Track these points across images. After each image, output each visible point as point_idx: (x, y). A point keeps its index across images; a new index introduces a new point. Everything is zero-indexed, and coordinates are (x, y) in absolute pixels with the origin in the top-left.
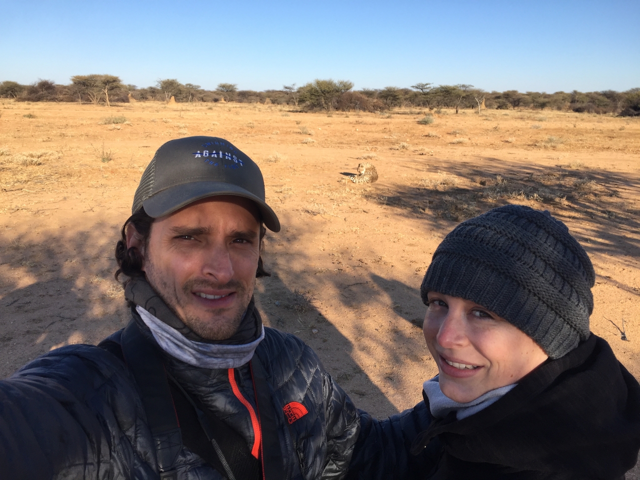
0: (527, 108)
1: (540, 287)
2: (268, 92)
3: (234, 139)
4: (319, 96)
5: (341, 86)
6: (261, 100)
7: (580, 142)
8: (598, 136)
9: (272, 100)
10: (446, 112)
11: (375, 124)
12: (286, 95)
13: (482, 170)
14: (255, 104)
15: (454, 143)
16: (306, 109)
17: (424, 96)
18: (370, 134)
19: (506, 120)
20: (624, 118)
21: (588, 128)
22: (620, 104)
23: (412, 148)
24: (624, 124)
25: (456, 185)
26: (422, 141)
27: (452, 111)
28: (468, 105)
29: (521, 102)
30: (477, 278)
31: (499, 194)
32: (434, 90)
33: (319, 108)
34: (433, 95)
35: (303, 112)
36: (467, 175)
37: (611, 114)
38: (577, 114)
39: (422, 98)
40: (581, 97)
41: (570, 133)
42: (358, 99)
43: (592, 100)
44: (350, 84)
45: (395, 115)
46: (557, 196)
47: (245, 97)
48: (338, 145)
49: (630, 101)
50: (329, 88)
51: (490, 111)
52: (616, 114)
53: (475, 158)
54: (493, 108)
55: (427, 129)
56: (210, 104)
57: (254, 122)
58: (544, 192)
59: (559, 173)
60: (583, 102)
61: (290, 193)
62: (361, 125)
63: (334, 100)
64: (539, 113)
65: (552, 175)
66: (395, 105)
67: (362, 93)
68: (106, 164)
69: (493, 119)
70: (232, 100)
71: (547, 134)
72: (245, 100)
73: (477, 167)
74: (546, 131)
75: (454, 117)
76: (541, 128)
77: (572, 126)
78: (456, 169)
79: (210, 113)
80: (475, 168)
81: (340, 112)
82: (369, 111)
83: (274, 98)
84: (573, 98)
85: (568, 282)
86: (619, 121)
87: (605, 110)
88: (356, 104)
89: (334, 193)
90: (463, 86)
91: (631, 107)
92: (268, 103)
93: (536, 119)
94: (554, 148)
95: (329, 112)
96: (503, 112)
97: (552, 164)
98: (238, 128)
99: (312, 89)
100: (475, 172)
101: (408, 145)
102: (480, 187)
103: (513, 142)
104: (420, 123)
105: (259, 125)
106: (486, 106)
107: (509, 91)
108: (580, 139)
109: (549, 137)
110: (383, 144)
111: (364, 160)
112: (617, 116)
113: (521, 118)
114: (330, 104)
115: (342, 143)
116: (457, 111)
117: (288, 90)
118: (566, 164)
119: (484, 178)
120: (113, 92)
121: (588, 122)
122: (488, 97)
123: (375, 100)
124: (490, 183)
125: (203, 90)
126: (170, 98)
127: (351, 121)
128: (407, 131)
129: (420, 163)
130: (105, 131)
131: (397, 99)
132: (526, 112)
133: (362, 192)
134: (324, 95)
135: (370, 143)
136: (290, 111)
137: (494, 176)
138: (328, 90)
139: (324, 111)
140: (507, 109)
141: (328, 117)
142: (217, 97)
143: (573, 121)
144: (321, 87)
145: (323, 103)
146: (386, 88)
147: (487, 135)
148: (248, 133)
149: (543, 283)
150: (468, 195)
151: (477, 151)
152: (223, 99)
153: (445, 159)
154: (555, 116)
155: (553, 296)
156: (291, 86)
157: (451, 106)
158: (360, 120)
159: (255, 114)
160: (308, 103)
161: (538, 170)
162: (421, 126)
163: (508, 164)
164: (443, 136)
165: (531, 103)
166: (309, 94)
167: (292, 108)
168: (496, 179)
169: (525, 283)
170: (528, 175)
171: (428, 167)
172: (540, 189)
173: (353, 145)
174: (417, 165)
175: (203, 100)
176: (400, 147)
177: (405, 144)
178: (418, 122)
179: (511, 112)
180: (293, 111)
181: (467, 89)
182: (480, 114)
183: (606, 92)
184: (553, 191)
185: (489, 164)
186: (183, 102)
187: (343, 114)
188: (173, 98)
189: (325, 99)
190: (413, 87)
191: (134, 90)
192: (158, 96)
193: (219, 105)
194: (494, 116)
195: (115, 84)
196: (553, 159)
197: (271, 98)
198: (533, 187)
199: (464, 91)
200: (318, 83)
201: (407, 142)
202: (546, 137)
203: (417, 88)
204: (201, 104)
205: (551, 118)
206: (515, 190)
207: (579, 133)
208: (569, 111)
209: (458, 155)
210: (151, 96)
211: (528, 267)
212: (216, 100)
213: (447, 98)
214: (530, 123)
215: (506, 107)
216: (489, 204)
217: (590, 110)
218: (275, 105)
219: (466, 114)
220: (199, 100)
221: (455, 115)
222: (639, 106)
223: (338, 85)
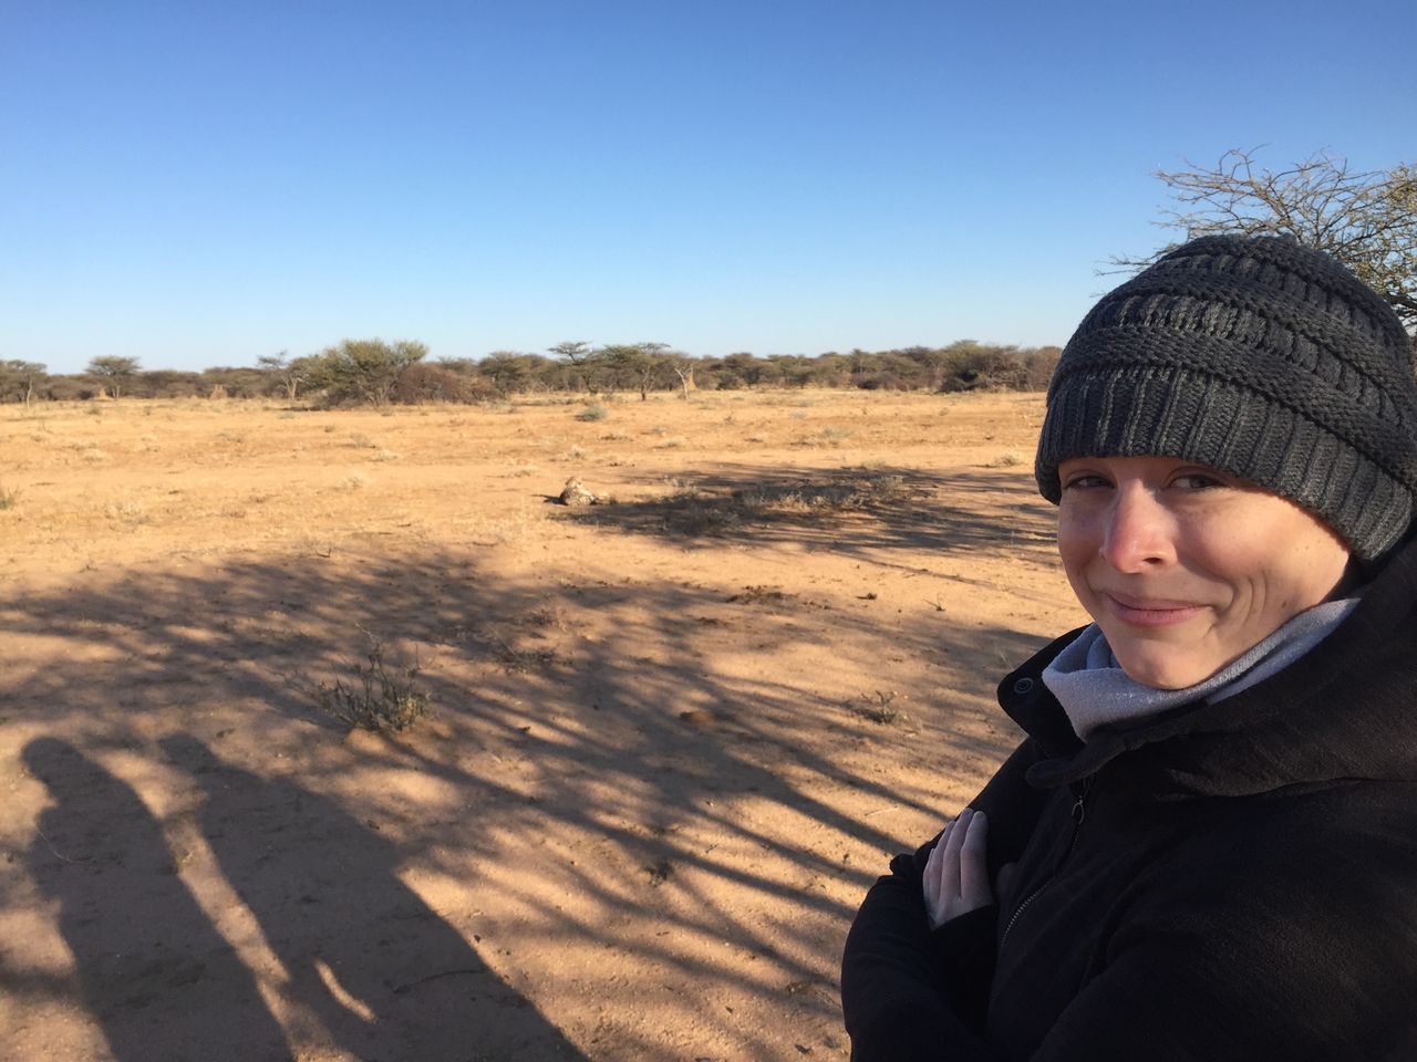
0: (773, 385)
1: (1316, 398)
2: (217, 371)
4: (354, 374)
5: (401, 352)
6: (200, 390)
9: (228, 390)
10: (621, 398)
12: (264, 378)
14: (187, 399)
17: (575, 367)
19: (741, 407)
20: (949, 395)
21: (888, 414)
22: (939, 371)
23: (593, 457)
24: (947, 405)
27: (634, 396)
28: (662, 384)
29: (762, 374)
30: (1175, 403)
32: (595, 354)
33: (356, 400)
34: (594, 365)
37: (926, 389)
38: (866, 393)
39: (569, 372)
40: (869, 360)
42: (439, 378)
43: (889, 366)
44: (421, 347)
45: (522, 408)
47: (160, 384)
49: (955, 364)
50: (376, 357)
51: (705, 395)
52: (935, 389)
53: (709, 465)
54: (710, 388)
56: (77, 404)
60: (874, 370)
63: (388, 382)
64: (799, 393)
66: (512, 389)
67: (444, 365)
69: (717, 408)
71: (819, 424)
72: (160, 391)
74: (817, 422)
75: (641, 405)
76: (807, 417)
77: (860, 413)
82: (465, 403)
83: (234, 384)
84: (855, 364)
85: (1370, 377)
86: (938, 400)
87: (913, 382)
88: (435, 389)
90: (649, 346)
91: (959, 376)
92: (219, 397)
93: (795, 403)
94: (835, 444)
95: (381, 407)
96: (732, 394)
99: (338, 360)
101: (584, 451)
103: (765, 441)
106: (697, 384)
107: (735, 355)
108: (876, 430)
109: (823, 430)
112: (936, 393)
113: (769, 404)
114: (379, 391)
116: (644, 396)
117: (271, 365)
121: (887, 404)
122: (698, 368)
123: (475, 380)
131: (519, 375)
132: (775, 393)
134: (365, 372)
138: (372, 360)
140: (738, 389)
141: (380, 416)
142: (87, 388)
143: (861, 403)
144: (359, 355)
145: (364, 389)
146: (492, 354)
147: (717, 432)
149: (1321, 386)
152: (103, 393)
154: (829, 398)
155: (1348, 411)
156: (277, 358)
157: (630, 387)
160: (330, 389)
162: (585, 425)
164: (638, 437)
165: (781, 375)
166: (330, 370)
169: (1283, 395)
175: (52, 397)
178: (577, 416)
179: (746, 394)
181: (657, 352)
182: (689, 400)
183: (909, 349)
186: (10, 402)
187: (411, 410)
189: (367, 381)
190: (552, 350)
193: (97, 404)
194: (717, 402)
197: (226, 385)
199: (654, 356)
200: (350, 347)
202: (818, 429)
203: (560, 351)
205: (821, 401)
207: (872, 421)
208: (852, 388)
211: (1283, 358)
212: (86, 396)
213: (621, 371)
214: (787, 412)
215: (734, 384)
217: (889, 384)
218: (237, 399)
219: (662, 400)
220: (41, 398)
221: (641, 403)
222: (972, 372)
223: (394, 350)
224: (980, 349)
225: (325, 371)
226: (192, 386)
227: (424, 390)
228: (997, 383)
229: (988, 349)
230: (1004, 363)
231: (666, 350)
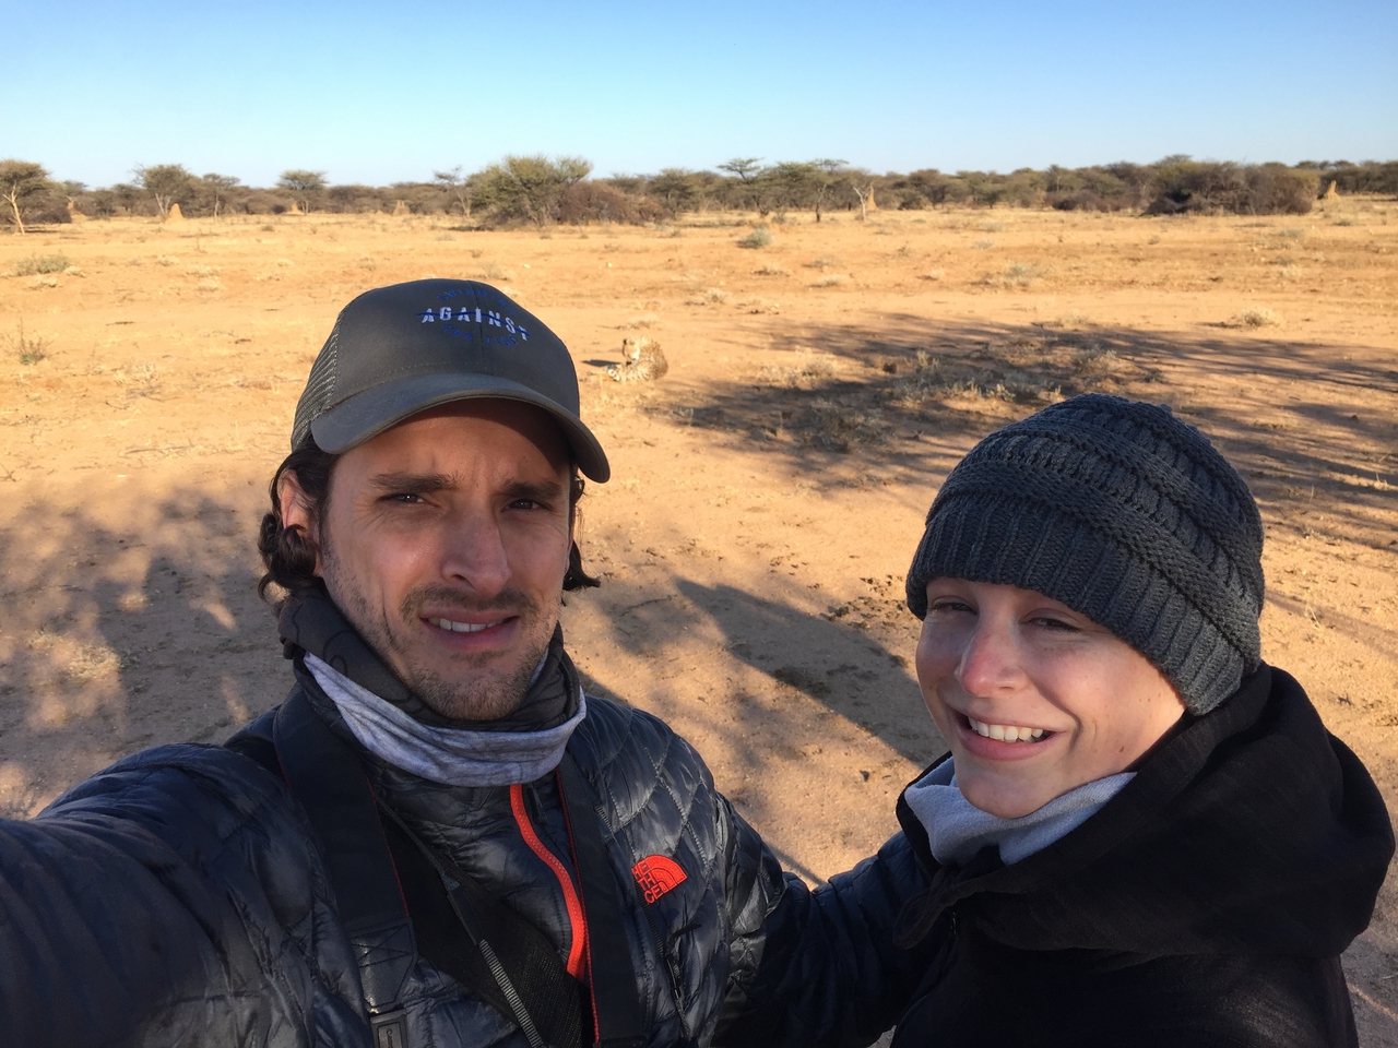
0: (960, 205)
2: (400, 186)
3: (333, 297)
4: (517, 193)
5: (565, 169)
6: (384, 205)
7: (1075, 273)
8: (1109, 259)
9: (410, 206)
10: (794, 219)
11: (647, 250)
12: (442, 194)
13: (886, 340)
14: (372, 216)
15: (819, 286)
16: (489, 223)
17: (746, 186)
18: (640, 274)
19: (920, 232)
20: (1156, 219)
21: (1088, 242)
22: (1144, 189)
23: (732, 300)
24: (1157, 232)
25: (835, 376)
26: (752, 284)
27: (807, 216)
28: (841, 203)
29: (949, 192)
30: (1044, 541)
31: (926, 390)
32: (767, 172)
33: (519, 220)
34: (765, 184)
35: (483, 230)
36: (855, 353)
37: (1130, 210)
38: (1062, 214)
39: (741, 190)
40: (1067, 177)
41: (1053, 255)
42: (605, 197)
43: (1090, 184)
44: (585, 164)
45: (689, 230)
46: (1043, 387)
47: (347, 199)
48: (571, 300)
49: (1166, 183)
50: (538, 175)
51: (887, 215)
52: (1140, 211)
53: (868, 315)
54: (891, 208)
55: (760, 259)
56: (266, 219)
57: (375, 257)
58: (1017, 381)
59: (1039, 339)
60: (1072, 188)
62: (616, 253)
63: (552, 201)
64: (987, 214)
65: (1027, 343)
66: (686, 208)
67: (611, 183)
68: (31, 369)
69: (895, 232)
70: (317, 209)
71: (1006, 258)
72: (348, 206)
73: (874, 334)
74: (1004, 254)
75: (814, 229)
76: (994, 246)
77: (1054, 241)
78: (830, 341)
79: (268, 240)
80: (870, 338)
81: (566, 227)
82: (631, 223)
83: (416, 199)
84: (1051, 182)
85: (1223, 548)
86: (1146, 225)
87: (1116, 203)
88: (602, 208)
90: (827, 163)
91: (1168, 195)
92: (401, 213)
93: (981, 227)
94: (1024, 286)
95: (544, 228)
96: (914, 214)
97: (1025, 321)
98: (339, 272)
99: (501, 177)
100: (870, 346)
101: (723, 294)
102: (885, 377)
103: (941, 279)
104: (743, 245)
105: (387, 262)
106: (878, 204)
107: (921, 172)
108: (1074, 265)
109: (1014, 265)
110: (670, 294)
111: (633, 329)
112: (1142, 215)
113: (952, 228)
115: (579, 295)
116: (818, 217)
117: (446, 181)
118: (1052, 319)
119: (891, 358)
120: (29, 199)
121: (1086, 229)
122: (880, 186)
123: (642, 199)
124: (905, 368)
125: (246, 188)
126: (169, 209)
127: (595, 246)
128: (718, 265)
129: (755, 331)
130: (20, 292)
131: (690, 194)
132: (961, 214)
133: (637, 401)
134: (528, 191)
135: (641, 292)
136: (453, 229)
137: (911, 351)
138: (535, 178)
139: (531, 225)
140: (921, 208)
141: (542, 238)
142: (280, 202)
143: (1055, 228)
144: (521, 172)
145: (528, 207)
146: (664, 171)
147: (886, 266)
148: (364, 282)
150: (862, 395)
151: (870, 301)
152: (295, 207)
153: (806, 320)
154: (1019, 220)
155: (1199, 575)
156: (452, 173)
157: (805, 206)
158: (614, 242)
159: (374, 237)
160: (494, 209)
161: (997, 334)
162: (747, 253)
163: (937, 324)
164: (795, 272)
165: (969, 194)
166: (494, 188)
167: (457, 221)
168: (916, 357)
170: (978, 347)
171: (771, 340)
172: (1008, 375)
173: (604, 299)
174: (748, 336)
175: (248, 210)
176: (707, 298)
177: (718, 292)
178: (740, 242)
179: (929, 215)
180: (460, 229)
181: (836, 169)
182: (866, 222)
183: (1115, 165)
184: (1032, 378)
185: (896, 327)
186: (200, 216)
187: (574, 232)
188: (176, 207)
189: (531, 200)
190: (721, 167)
191: (80, 193)
192: (140, 205)
193: (286, 219)
194: (896, 225)
195: (33, 181)
196: (1025, 310)
197: (408, 201)
198: (992, 371)
199: (830, 174)
200: (513, 164)
201: (720, 287)
202: (1007, 266)
203: (730, 169)
204: (245, 220)
205: (1011, 225)
206: (956, 380)
207: (1071, 253)
208: (1046, 209)
209: (833, 311)
210: (123, 205)
212: (279, 210)
213: (794, 190)
214: (974, 238)
215: (918, 204)
216: (906, 411)
217: (1088, 204)
218: (419, 215)
219: (837, 221)
220: (239, 211)
221: (814, 226)
222: (1185, 192)
223: (557, 167)
224: (1194, 165)
225: (487, 189)
226: (378, 201)
227: (590, 210)
228: (1213, 205)
229: (1204, 165)
230: (1223, 183)
231: (845, 167)
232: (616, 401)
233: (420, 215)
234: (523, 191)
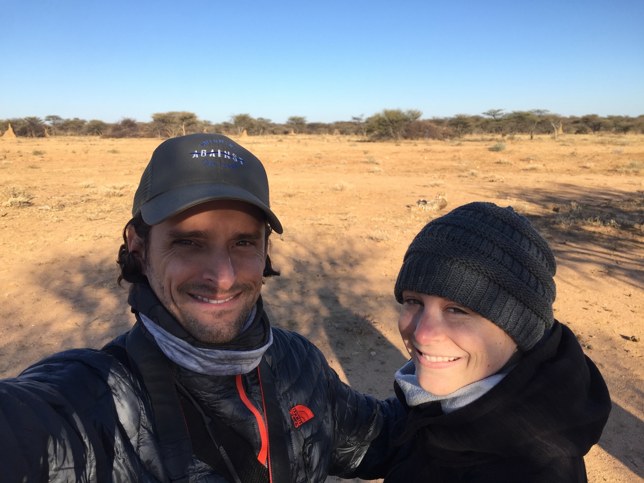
0: (608, 132)
2: (337, 123)
3: (302, 170)
4: (387, 126)
5: (409, 115)
6: (330, 131)
9: (341, 131)
10: (520, 138)
11: (444, 152)
12: (354, 126)
13: (556, 196)
14: (324, 135)
15: (527, 170)
16: (374, 139)
17: (496, 122)
18: (439, 162)
19: (585, 145)
23: (482, 175)
25: (526, 212)
26: (493, 168)
27: (527, 137)
28: (544, 131)
29: (602, 126)
31: (573, 220)
32: (507, 116)
33: (387, 138)
34: (506, 121)
35: (371, 142)
36: (539, 202)
39: (494, 124)
42: (428, 127)
44: (419, 112)
45: (466, 143)
46: (637, 222)
47: (315, 128)
48: (405, 173)
50: (397, 118)
51: (568, 137)
53: (549, 184)
54: (571, 133)
55: (499, 156)
56: (280, 137)
57: (323, 153)
58: (622, 218)
59: (640, 199)
61: (355, 220)
62: (429, 153)
63: (403, 129)
64: (622, 137)
65: (632, 201)
66: (466, 133)
67: (431, 121)
69: (571, 145)
70: (302, 133)
71: (629, 159)
72: (314, 132)
73: (551, 193)
74: (628, 156)
75: (529, 143)
76: (623, 153)
78: (527, 195)
79: (280, 145)
80: (548, 195)
81: (408, 141)
82: (439, 139)
83: (343, 128)
85: (534, 275)
88: (425, 133)
89: (399, 220)
90: (538, 111)
92: (336, 134)
93: (618, 143)
94: (637, 173)
95: (398, 141)
96: (582, 136)
97: (634, 189)
98: (306, 159)
99: (380, 119)
100: (548, 199)
101: (478, 172)
102: (553, 214)
103: (592, 168)
104: (491, 150)
105: (327, 156)
106: (564, 131)
107: (588, 116)
109: (631, 162)
110: (452, 172)
111: (431, 187)
113: (602, 143)
114: (398, 133)
115: (409, 171)
116: (532, 137)
117: (357, 121)
119: (558, 205)
120: (189, 127)
122: (566, 122)
123: (445, 128)
124: (564, 209)
125: (275, 124)
126: (243, 132)
127: (420, 149)
128: (477, 159)
129: (490, 189)
131: (468, 126)
132: (607, 137)
133: (427, 219)
134: (392, 125)
135: (438, 170)
136: (358, 141)
137: (568, 202)
139: (392, 140)
140: (587, 133)
141: (396, 145)
142: (287, 129)
144: (389, 116)
145: (391, 132)
146: (456, 116)
147: (563, 161)
148: (316, 163)
150: (539, 222)
151: (552, 177)
152: (293, 132)
153: (517, 185)
154: (639, 140)
156: (360, 117)
157: (526, 132)
158: (429, 148)
160: (376, 132)
161: (617, 196)
162: (492, 153)
163: (586, 190)
164: (515, 163)
165: (613, 127)
166: (377, 124)
167: (360, 138)
168: (570, 205)
170: (606, 201)
171: (498, 194)
172: (618, 216)
173: (420, 173)
174: (486, 192)
175: (273, 133)
176: (469, 174)
177: (474, 171)
178: (490, 148)
179: (591, 137)
180: (361, 141)
181: (543, 114)
182: (557, 139)
184: (632, 218)
185: (564, 190)
186: (254, 135)
187: (411, 143)
188: (245, 132)
189: (393, 129)
190: (484, 113)
191: (209, 125)
192: (231, 130)
193: (288, 137)
194: (572, 141)
195: (191, 120)
196: (635, 184)
197: (340, 129)
198: (609, 213)
199: (539, 116)
200: (387, 113)
201: (477, 169)
202: (628, 162)
203: (488, 114)
204: (272, 137)
205: (635, 142)
206: (590, 217)
209: (530, 181)
210: (225, 130)
212: (286, 133)
213: (520, 124)
214: (612, 148)
215: (585, 131)
216: (561, 230)
219: (542, 139)
220: (270, 133)
221: (529, 141)
223: (406, 114)
225: (374, 124)
226: (327, 129)
227: (420, 133)
231: (547, 113)
232: (418, 219)
233: (344, 135)
234: (390, 125)
